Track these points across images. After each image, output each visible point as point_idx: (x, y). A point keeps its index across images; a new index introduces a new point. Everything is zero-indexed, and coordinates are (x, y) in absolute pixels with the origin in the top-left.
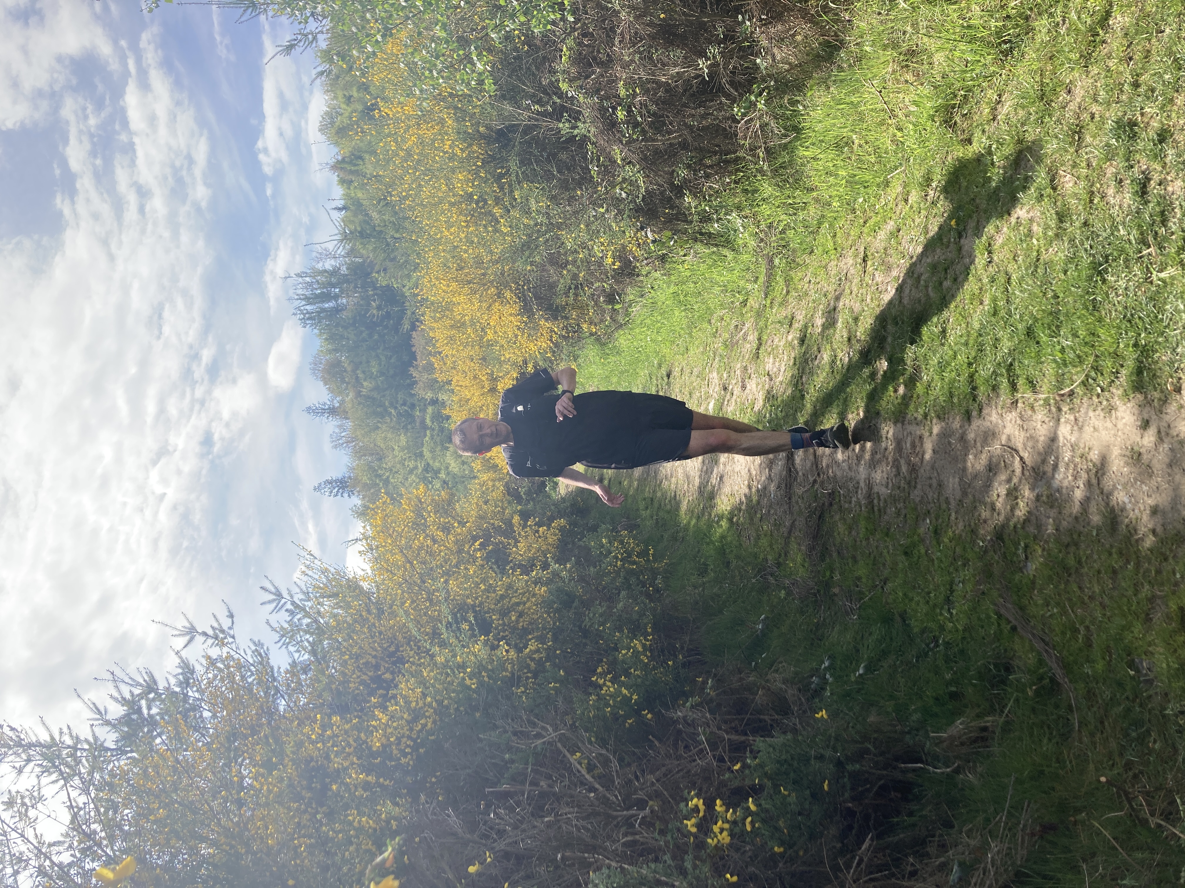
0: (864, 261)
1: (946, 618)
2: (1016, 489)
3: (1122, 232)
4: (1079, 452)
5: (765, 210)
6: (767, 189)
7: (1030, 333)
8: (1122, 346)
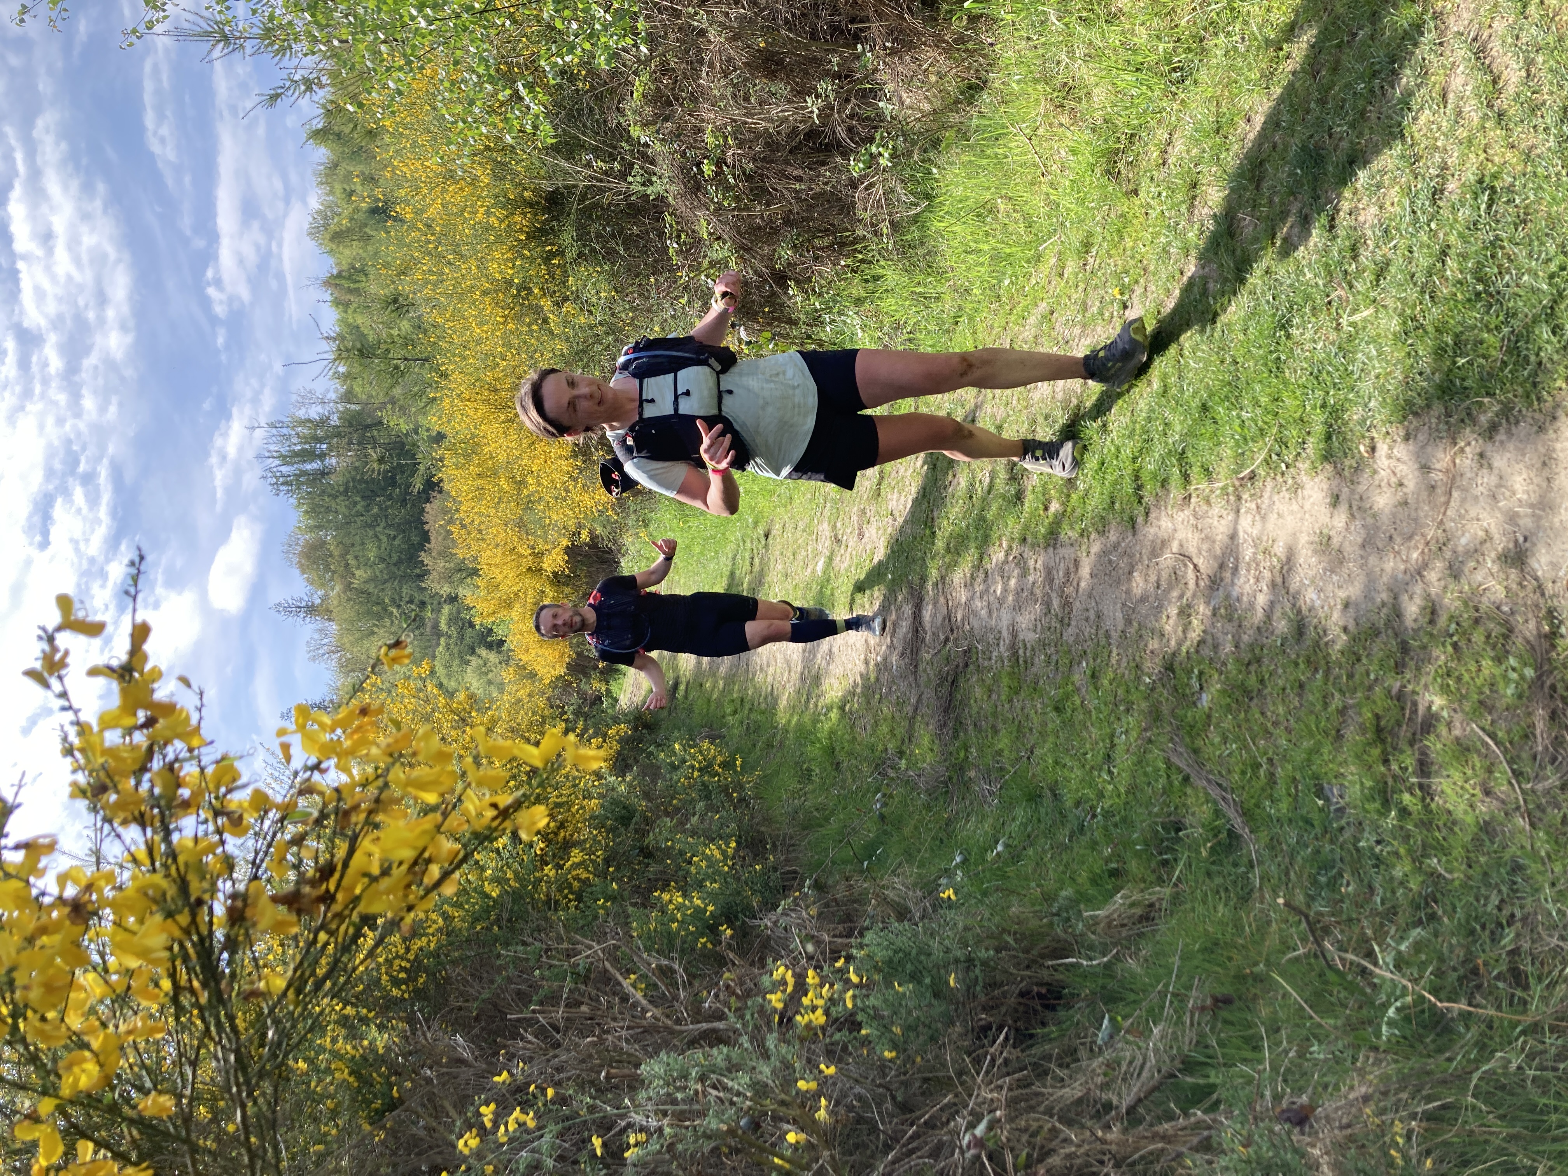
1: (1105, 780)
2: (1189, 606)
3: (1309, 276)
4: (1261, 548)
5: (889, 303)
6: (892, 275)
7: (1204, 408)
8: (1308, 408)
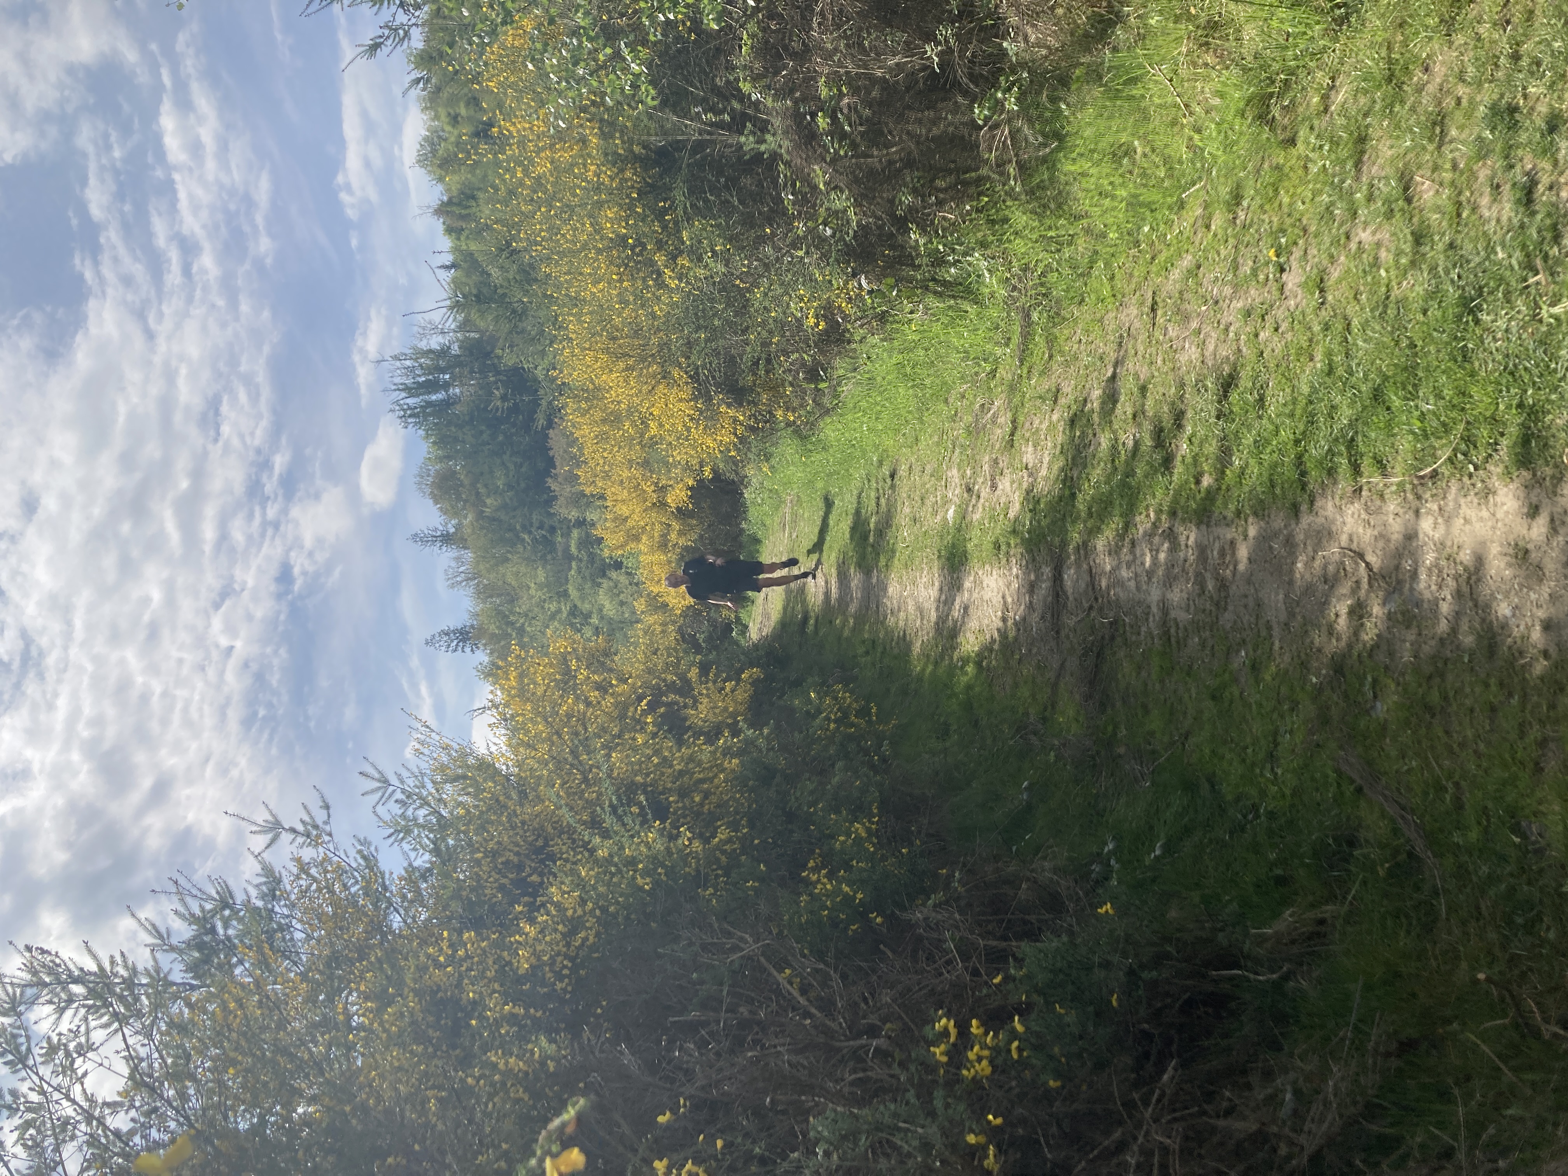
0: (1153, 309)
1: (1268, 779)
2: (1361, 605)
3: (1501, 255)
4: (1445, 554)
5: (1019, 246)
6: (1020, 218)
7: (1377, 395)
8: (1502, 407)
